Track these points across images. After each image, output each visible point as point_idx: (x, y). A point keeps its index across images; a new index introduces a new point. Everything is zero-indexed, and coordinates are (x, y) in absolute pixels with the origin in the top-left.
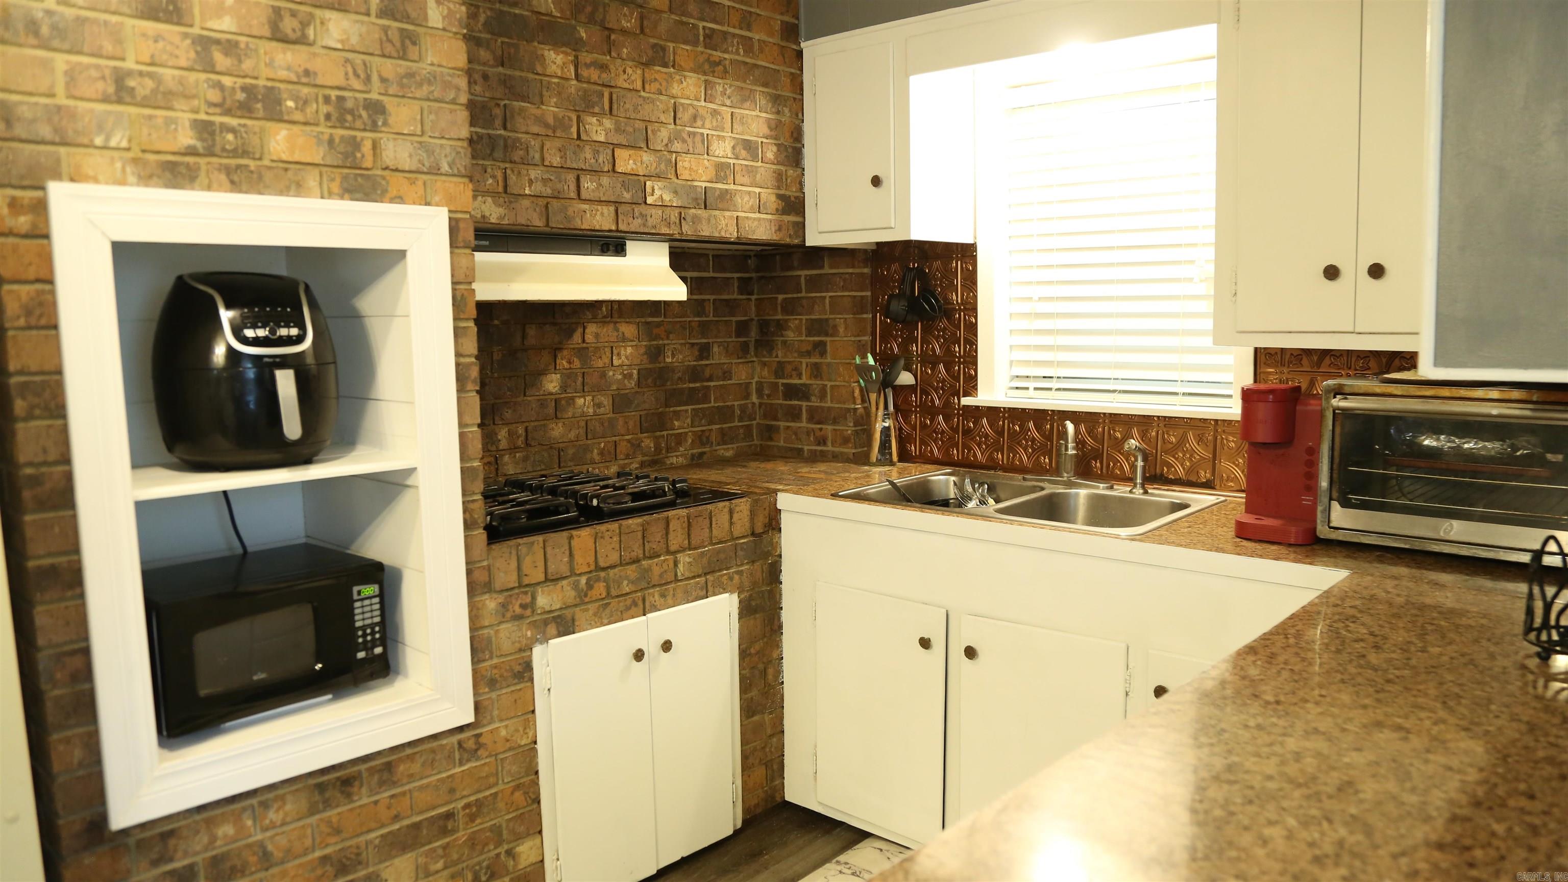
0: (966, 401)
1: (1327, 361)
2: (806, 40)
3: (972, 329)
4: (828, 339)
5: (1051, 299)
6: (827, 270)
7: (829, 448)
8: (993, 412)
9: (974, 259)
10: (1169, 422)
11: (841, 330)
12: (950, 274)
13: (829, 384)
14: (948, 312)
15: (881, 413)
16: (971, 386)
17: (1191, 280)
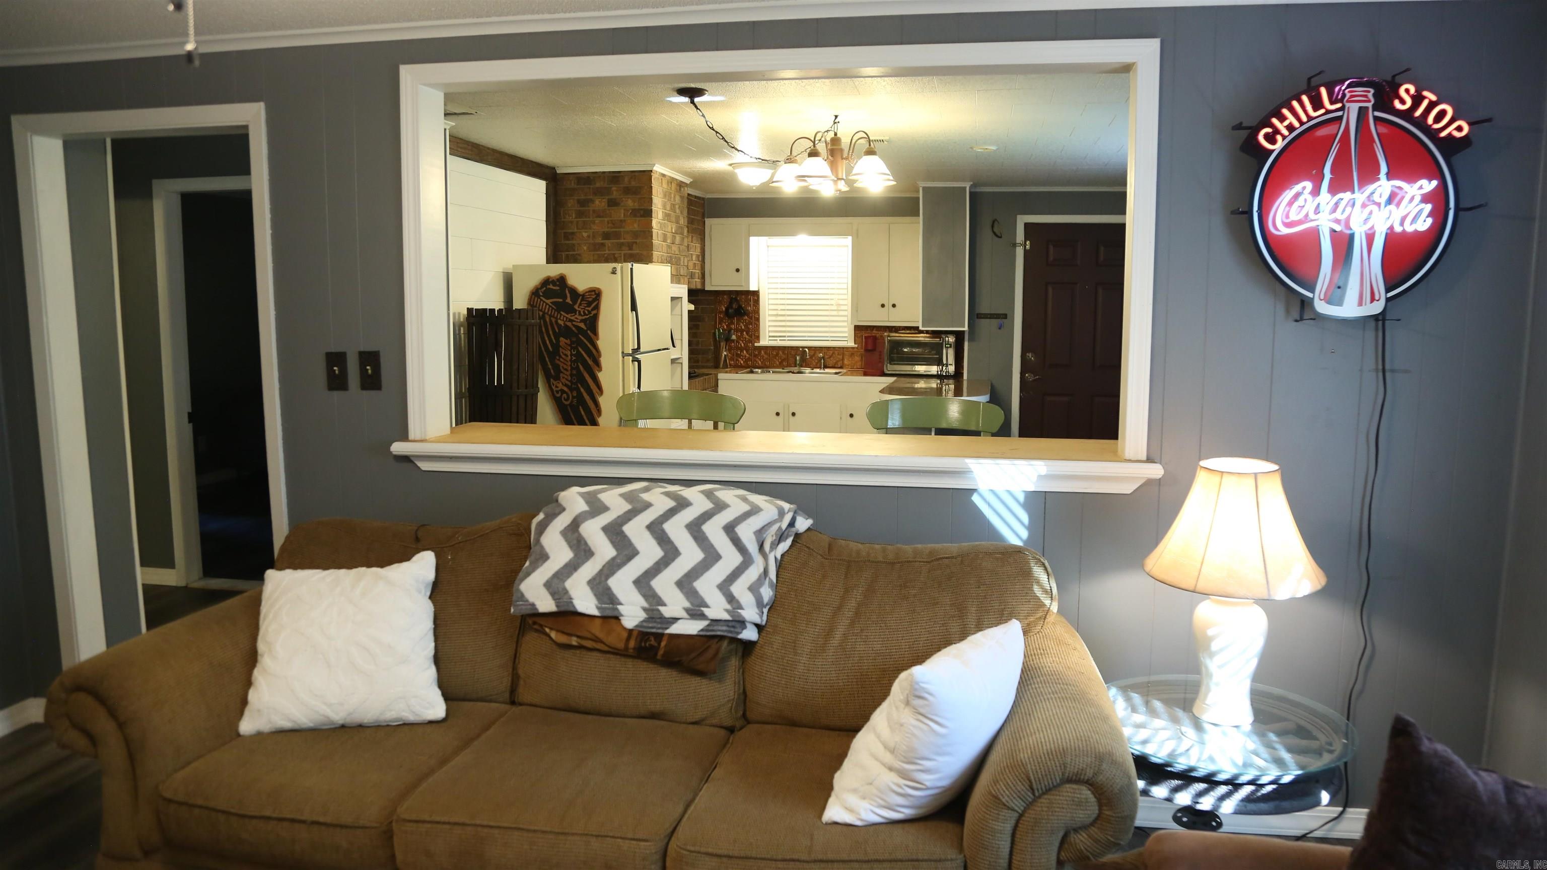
0: (756, 344)
1: (875, 329)
2: (708, 218)
3: (758, 319)
4: (700, 323)
5: (784, 310)
6: (700, 298)
7: (700, 364)
8: (766, 348)
9: (758, 296)
10: (828, 348)
11: (706, 320)
12: (748, 301)
13: (700, 340)
14: (746, 313)
15: (724, 349)
16: (758, 338)
17: (832, 305)
